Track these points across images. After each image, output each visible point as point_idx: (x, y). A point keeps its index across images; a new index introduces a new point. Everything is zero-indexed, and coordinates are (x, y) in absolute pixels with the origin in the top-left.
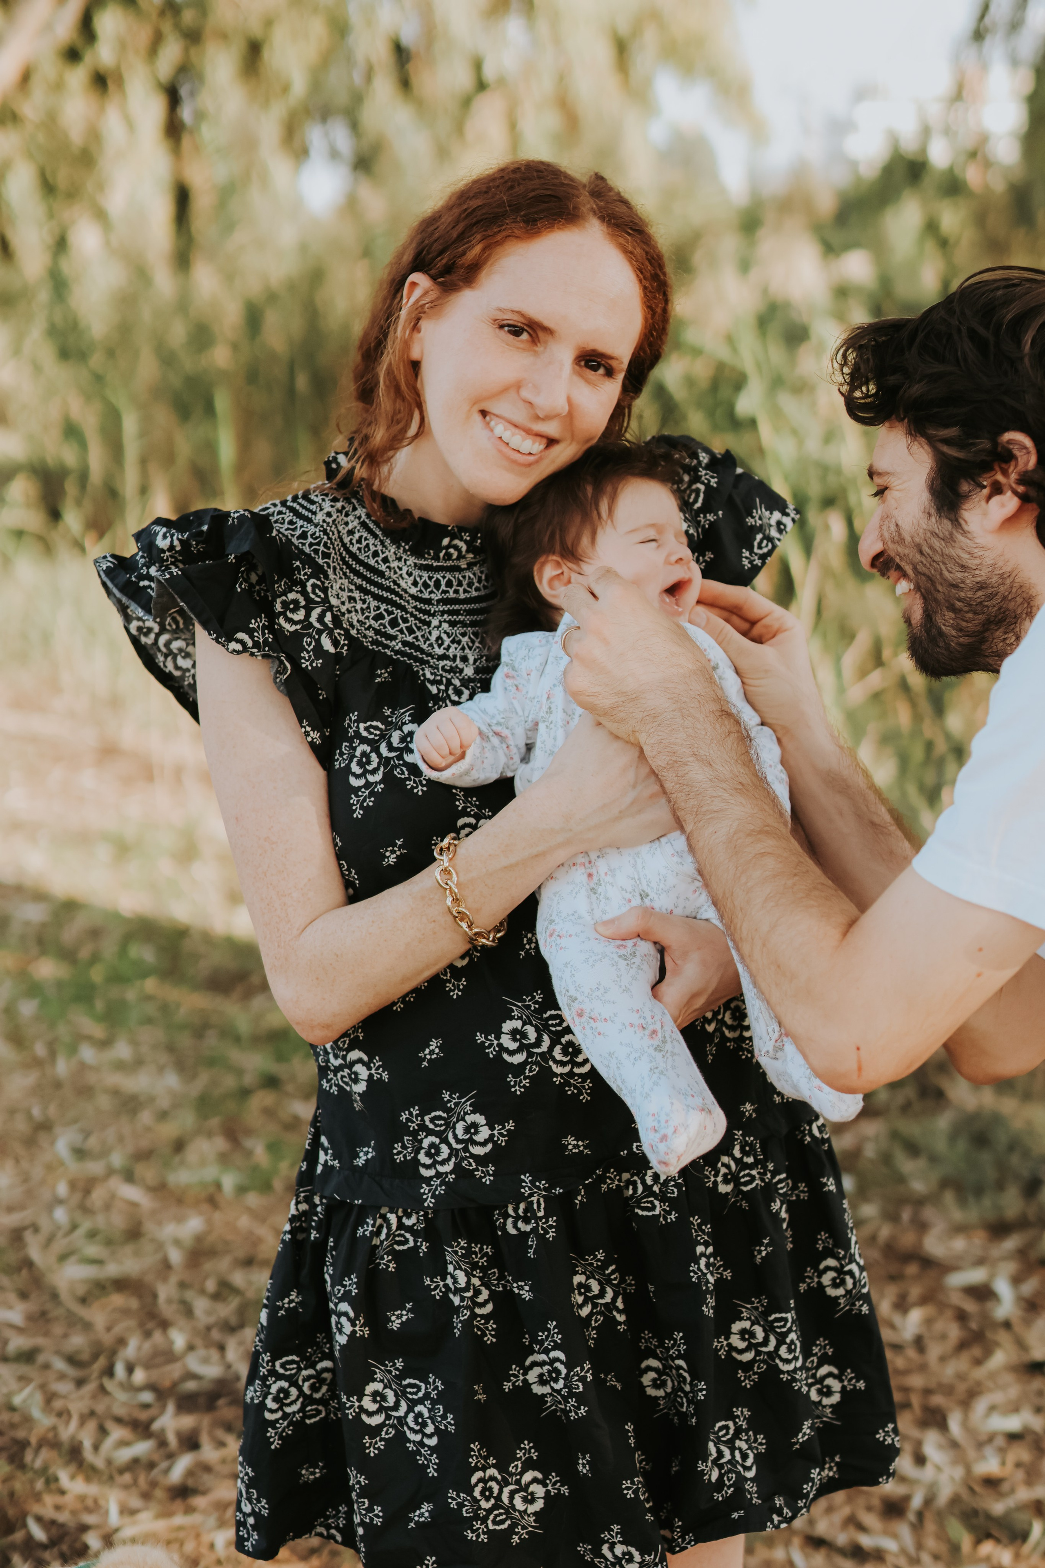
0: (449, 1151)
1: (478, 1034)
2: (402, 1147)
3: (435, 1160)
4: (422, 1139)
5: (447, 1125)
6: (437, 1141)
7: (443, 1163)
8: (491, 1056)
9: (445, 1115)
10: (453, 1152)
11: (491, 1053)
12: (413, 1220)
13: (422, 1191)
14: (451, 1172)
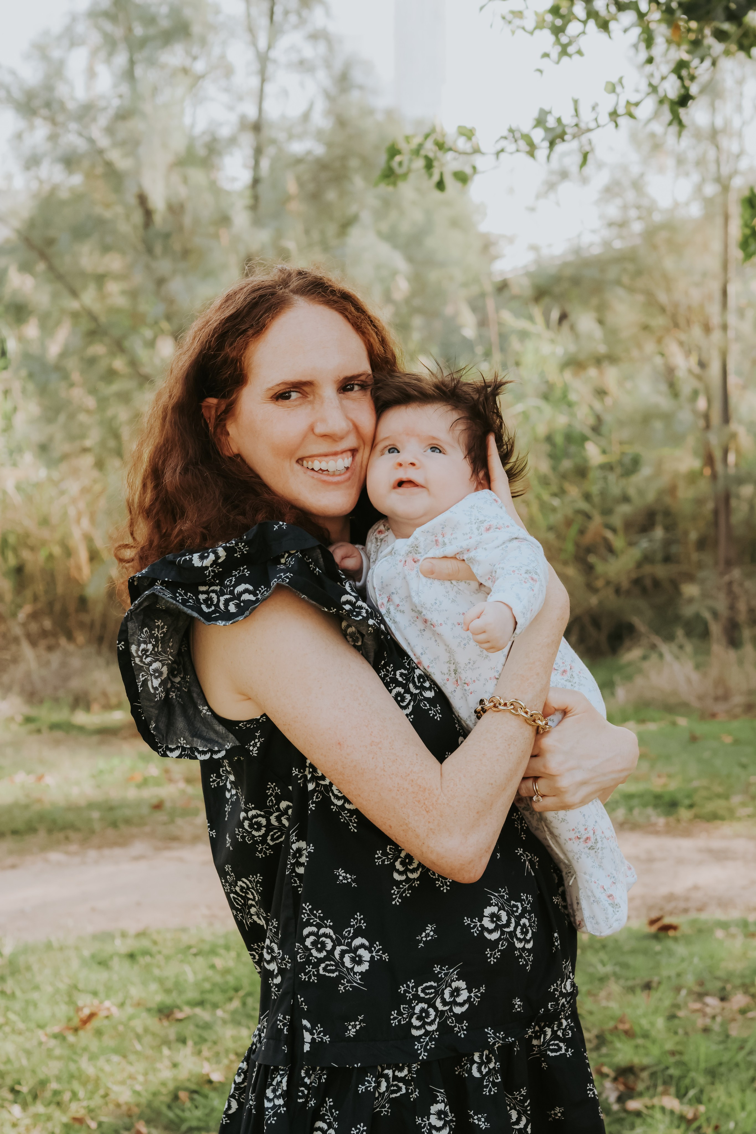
0: (434, 1013)
1: (466, 918)
2: (397, 1014)
3: (424, 1021)
4: (415, 1006)
5: (436, 993)
6: (426, 1006)
7: (431, 1023)
8: (475, 935)
9: (436, 984)
10: (440, 1014)
11: (475, 932)
12: (405, 1072)
13: (416, 1047)
14: (436, 1031)
